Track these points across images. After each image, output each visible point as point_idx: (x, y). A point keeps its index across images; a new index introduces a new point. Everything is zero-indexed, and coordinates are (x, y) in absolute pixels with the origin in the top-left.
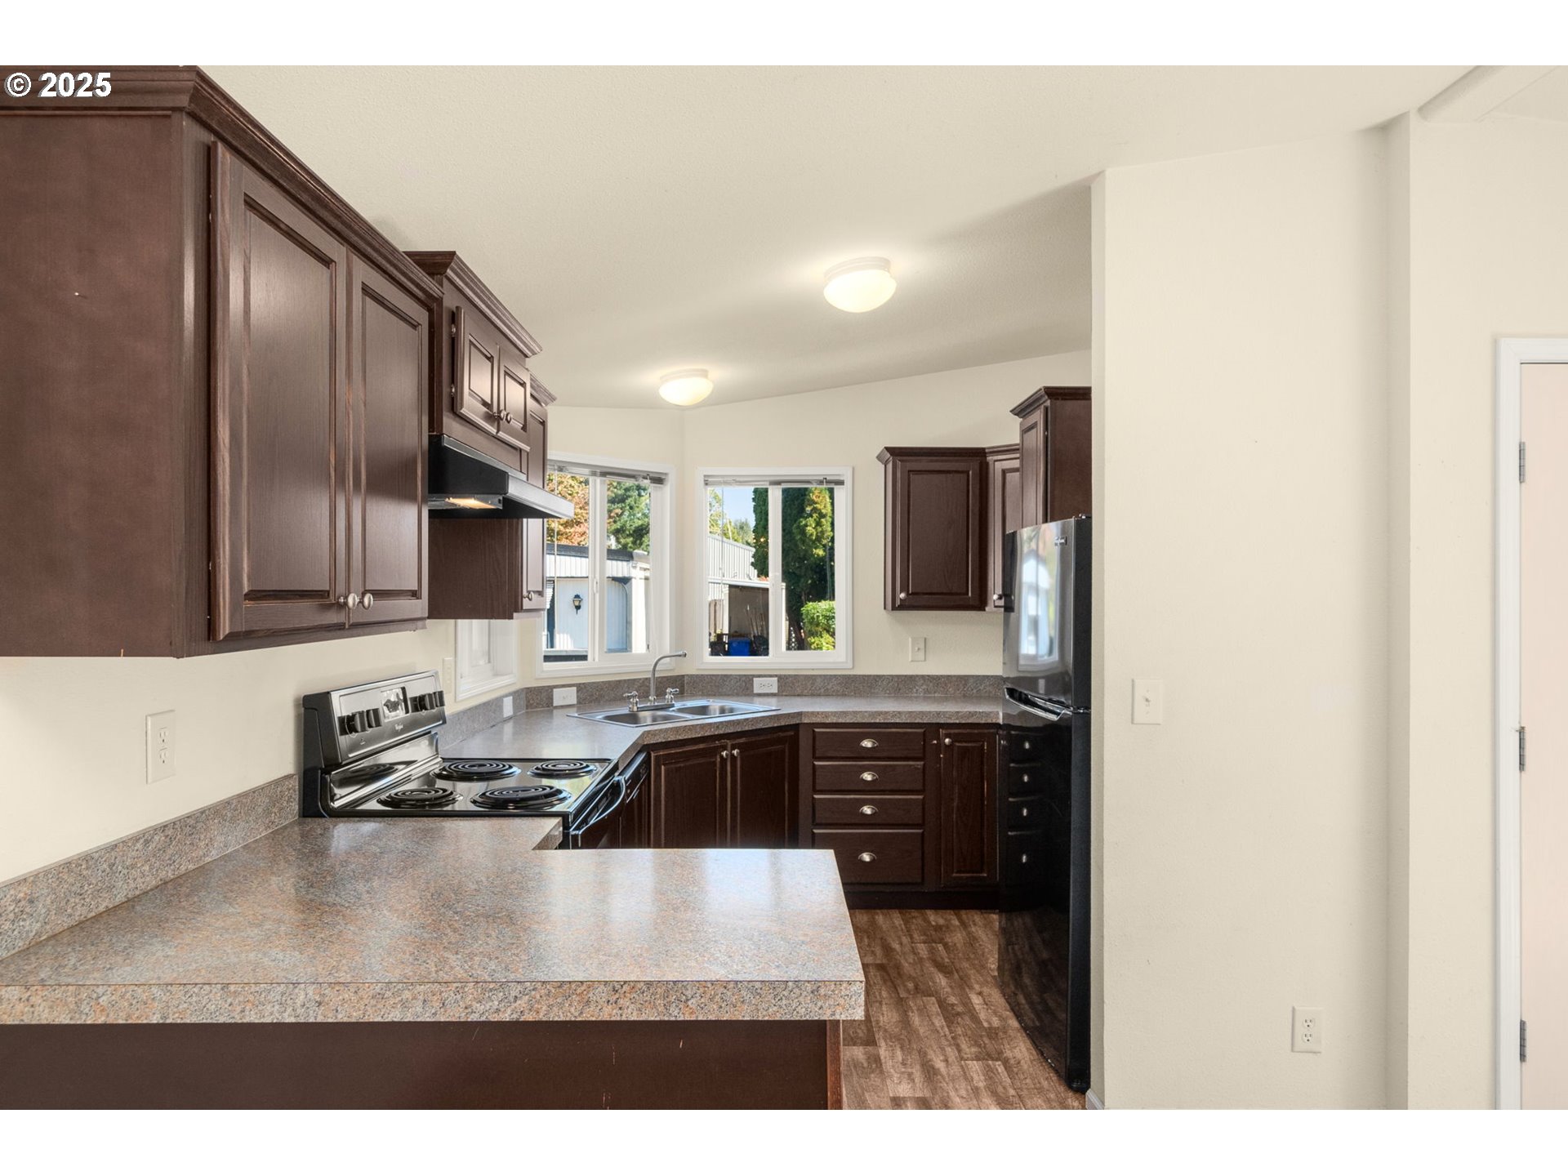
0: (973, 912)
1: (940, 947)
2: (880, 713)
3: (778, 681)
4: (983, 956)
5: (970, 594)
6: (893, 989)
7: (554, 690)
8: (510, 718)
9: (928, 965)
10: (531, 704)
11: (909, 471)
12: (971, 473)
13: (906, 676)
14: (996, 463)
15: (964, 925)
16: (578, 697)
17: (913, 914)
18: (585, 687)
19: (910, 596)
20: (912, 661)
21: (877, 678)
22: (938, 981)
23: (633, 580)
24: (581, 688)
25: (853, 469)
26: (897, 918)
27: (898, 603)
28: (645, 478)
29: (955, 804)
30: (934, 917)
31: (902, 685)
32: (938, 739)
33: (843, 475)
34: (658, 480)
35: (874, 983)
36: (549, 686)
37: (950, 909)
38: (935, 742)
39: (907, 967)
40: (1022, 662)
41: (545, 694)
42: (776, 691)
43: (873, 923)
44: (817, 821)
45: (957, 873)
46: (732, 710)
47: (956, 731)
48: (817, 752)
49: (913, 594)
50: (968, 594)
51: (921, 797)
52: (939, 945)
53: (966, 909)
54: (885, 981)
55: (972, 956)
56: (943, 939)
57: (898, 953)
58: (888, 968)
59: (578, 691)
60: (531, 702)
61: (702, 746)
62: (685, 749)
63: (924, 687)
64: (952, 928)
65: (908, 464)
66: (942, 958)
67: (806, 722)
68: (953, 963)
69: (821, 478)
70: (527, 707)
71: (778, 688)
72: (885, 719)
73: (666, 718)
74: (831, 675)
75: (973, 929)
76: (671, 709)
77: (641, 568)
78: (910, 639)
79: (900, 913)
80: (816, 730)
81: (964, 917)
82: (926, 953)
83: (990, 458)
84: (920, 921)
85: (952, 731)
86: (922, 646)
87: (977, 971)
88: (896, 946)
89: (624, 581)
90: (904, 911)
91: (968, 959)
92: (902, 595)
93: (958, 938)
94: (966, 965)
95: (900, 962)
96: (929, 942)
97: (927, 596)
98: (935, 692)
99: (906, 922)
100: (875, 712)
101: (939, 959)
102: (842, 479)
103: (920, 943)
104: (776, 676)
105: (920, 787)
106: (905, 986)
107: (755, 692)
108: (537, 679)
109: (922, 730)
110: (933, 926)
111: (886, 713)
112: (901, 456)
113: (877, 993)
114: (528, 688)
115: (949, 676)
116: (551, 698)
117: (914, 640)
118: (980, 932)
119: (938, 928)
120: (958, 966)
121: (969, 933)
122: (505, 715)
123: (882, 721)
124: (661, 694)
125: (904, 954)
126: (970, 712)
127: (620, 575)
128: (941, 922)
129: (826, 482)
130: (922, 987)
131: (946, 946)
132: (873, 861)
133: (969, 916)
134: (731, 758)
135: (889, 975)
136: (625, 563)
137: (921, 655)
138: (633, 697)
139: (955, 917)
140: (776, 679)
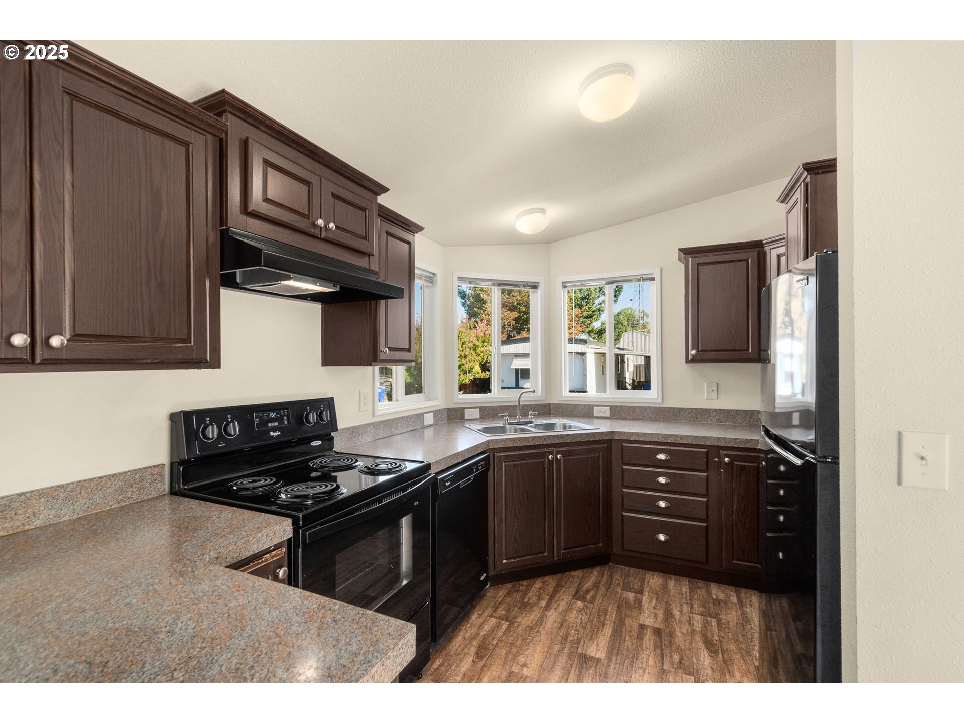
0: (752, 592)
1: (714, 622)
2: (671, 436)
3: (610, 409)
4: (751, 641)
5: (750, 351)
6: (659, 658)
7: (466, 410)
8: (430, 426)
9: (698, 639)
10: (451, 418)
11: (698, 264)
12: (750, 260)
13: (703, 409)
14: (771, 250)
15: (741, 604)
16: (480, 414)
17: (700, 585)
18: (485, 409)
19: (701, 353)
20: (707, 399)
21: (680, 410)
22: (702, 659)
23: (587, 354)
24: (482, 409)
25: (661, 269)
26: (685, 586)
27: (691, 358)
28: (525, 286)
29: (735, 508)
30: (717, 591)
31: (698, 416)
32: (719, 457)
33: (654, 274)
34: (534, 286)
35: (646, 647)
36: (462, 408)
37: (732, 586)
38: (717, 460)
39: (679, 638)
40: (778, 400)
41: (460, 412)
42: (608, 416)
43: (665, 586)
44: (625, 507)
45: (736, 560)
46: (570, 427)
47: (735, 453)
48: (624, 459)
49: (702, 351)
50: (748, 350)
51: (706, 499)
52: (713, 620)
53: (746, 588)
54: (656, 647)
55: (741, 639)
56: (719, 614)
57: (676, 620)
58: (663, 634)
59: (480, 411)
60: (451, 416)
61: (533, 451)
62: (520, 453)
63: (717, 417)
64: (729, 605)
65: (697, 259)
66: (713, 634)
67: (616, 438)
68: (721, 641)
69: (639, 277)
70: (448, 419)
71: (610, 413)
72: (675, 440)
73: (523, 430)
74: (647, 407)
75: (748, 610)
76: (529, 425)
77: (591, 348)
78: (706, 384)
79: (689, 582)
80: (624, 445)
81: (743, 595)
82: (700, 625)
83: (767, 249)
84: (703, 592)
85: (731, 453)
86: (716, 388)
87: (742, 656)
88: (676, 613)
89: (583, 354)
90: (693, 580)
91: (736, 641)
92: (694, 352)
93: (731, 616)
94: (733, 647)
95: (675, 630)
96: (706, 616)
97: (713, 352)
98: (726, 422)
99: (692, 591)
100: (667, 435)
101: (710, 634)
102: (653, 276)
103: (698, 614)
104: (609, 406)
105: (704, 492)
106: (671, 657)
107: (595, 415)
108: (455, 403)
109: (706, 450)
110: (713, 599)
111: (676, 436)
112: (691, 254)
113: (645, 659)
114: (448, 408)
115: (737, 410)
116: (463, 415)
117: (709, 385)
118: (754, 614)
119: (717, 602)
120: (725, 646)
121: (744, 613)
122: (426, 423)
123: (673, 442)
124: (525, 415)
125: (681, 622)
126: (746, 440)
127: (581, 352)
128: (722, 596)
129: (642, 280)
130: (685, 662)
131: (719, 622)
132: (666, 541)
133: (748, 595)
134: (556, 461)
135: (661, 641)
136: (583, 345)
137: (715, 395)
138: (506, 416)
139: (734, 594)
140: (609, 407)
